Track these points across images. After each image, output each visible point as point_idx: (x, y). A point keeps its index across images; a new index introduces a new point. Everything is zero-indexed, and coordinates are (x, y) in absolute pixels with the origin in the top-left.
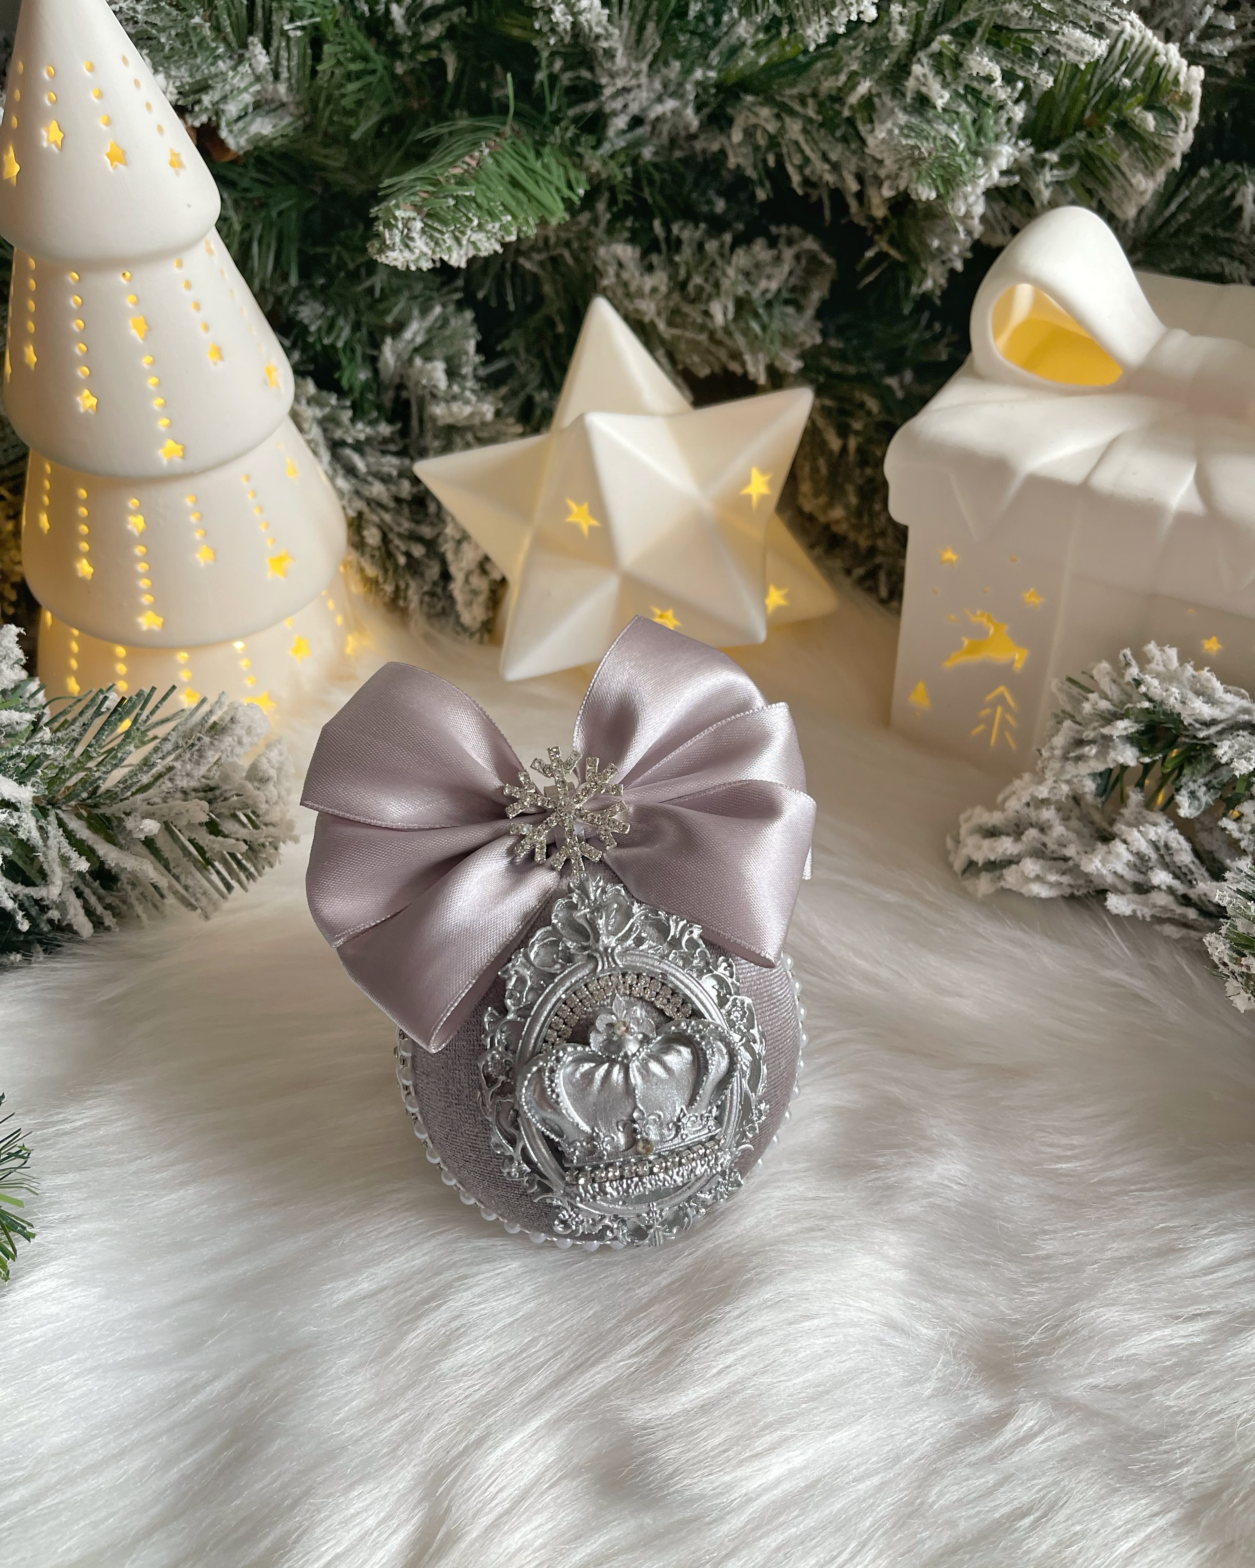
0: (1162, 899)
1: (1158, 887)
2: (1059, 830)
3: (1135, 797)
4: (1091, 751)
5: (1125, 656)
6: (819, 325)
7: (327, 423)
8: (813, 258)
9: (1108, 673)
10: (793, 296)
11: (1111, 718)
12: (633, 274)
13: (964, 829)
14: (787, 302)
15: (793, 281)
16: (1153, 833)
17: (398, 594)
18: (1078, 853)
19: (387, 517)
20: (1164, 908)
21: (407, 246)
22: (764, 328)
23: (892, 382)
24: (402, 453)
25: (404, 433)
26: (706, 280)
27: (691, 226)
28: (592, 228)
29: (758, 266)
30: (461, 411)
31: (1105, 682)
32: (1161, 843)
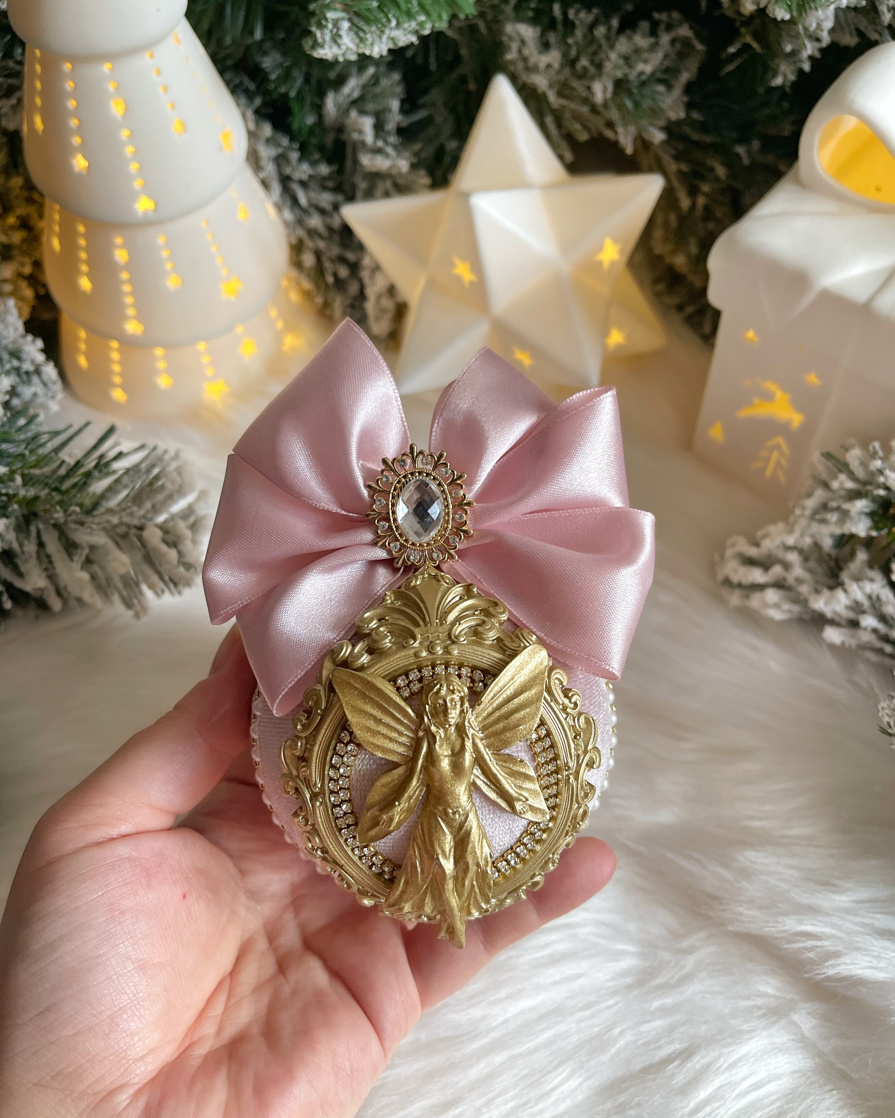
0: (866, 637)
1: (865, 629)
2: (798, 571)
3: (862, 556)
4: (833, 517)
5: (874, 448)
6: (685, 99)
7: (280, 160)
8: (686, 43)
9: (859, 458)
10: (664, 76)
11: (853, 496)
12: (532, 51)
13: (729, 552)
14: (659, 82)
15: (667, 63)
16: (869, 587)
18: (809, 593)
19: (321, 245)
20: (868, 641)
21: (336, 42)
22: (637, 104)
23: (740, 150)
24: (338, 189)
25: (340, 172)
26: (592, 62)
27: (585, 10)
28: (502, 6)
29: (637, 51)
30: (383, 163)
31: (854, 465)
32: (874, 597)
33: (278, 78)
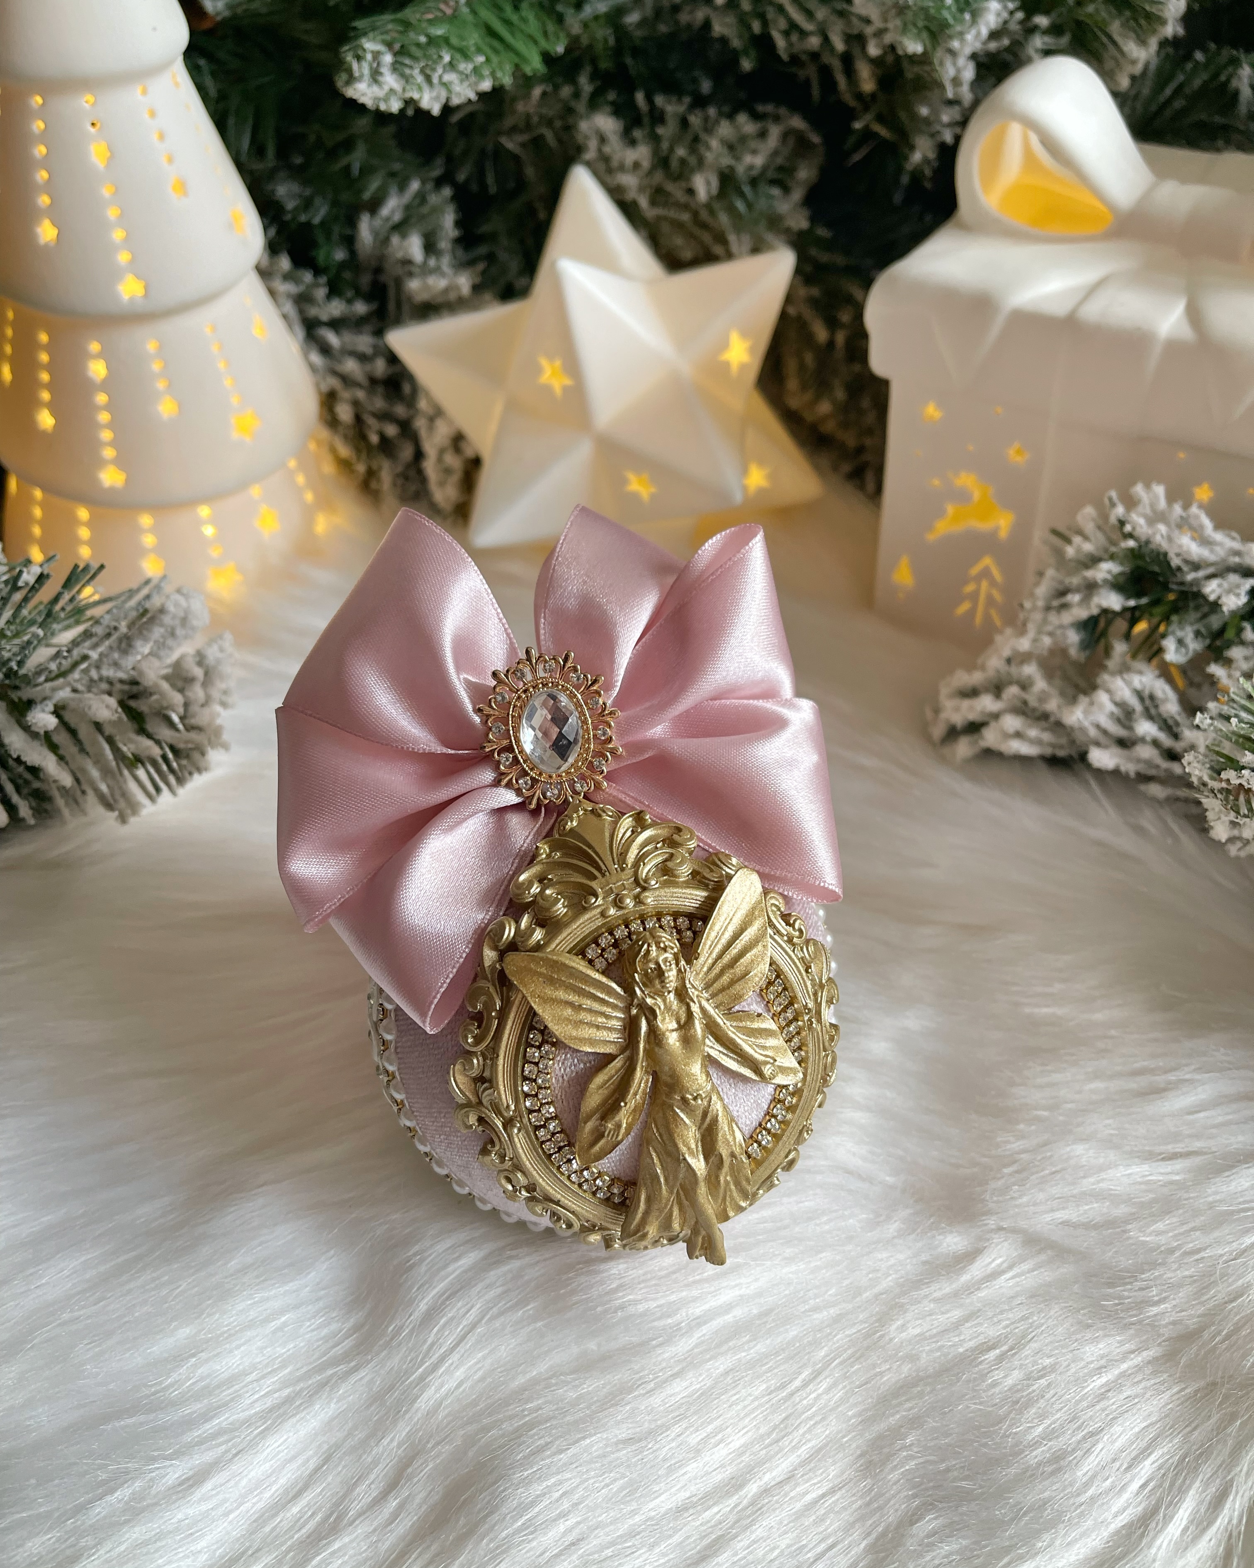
0: (1146, 752)
1: (1143, 740)
2: (1040, 684)
3: (1120, 648)
4: (1074, 598)
5: (1110, 499)
6: (807, 211)
7: (302, 300)
8: (800, 137)
9: (1093, 520)
10: (778, 176)
11: (1093, 561)
12: (616, 148)
13: (944, 691)
14: (773, 182)
15: (779, 161)
16: (1137, 681)
17: (371, 473)
18: (1059, 707)
19: (361, 394)
20: (1148, 763)
21: (376, 81)
22: (750, 206)
25: (380, 309)
26: (690, 153)
27: (674, 99)
28: (573, 104)
29: (743, 139)
30: (438, 283)
31: (1089, 527)
32: (1146, 693)
33: (296, 209)
